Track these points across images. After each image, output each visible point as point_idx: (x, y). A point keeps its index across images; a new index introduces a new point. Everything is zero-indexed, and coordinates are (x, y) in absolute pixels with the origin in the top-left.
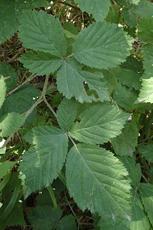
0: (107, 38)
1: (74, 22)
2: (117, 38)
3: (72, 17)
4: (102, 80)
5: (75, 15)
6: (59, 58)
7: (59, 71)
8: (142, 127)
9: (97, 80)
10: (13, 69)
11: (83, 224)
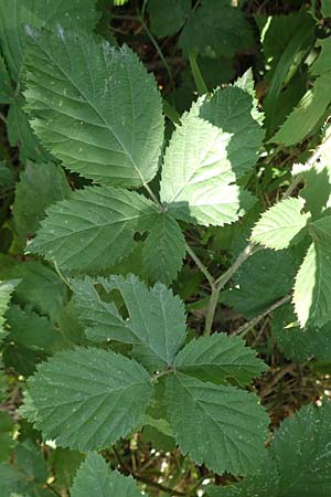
0: (77, 415)
1: (153, 451)
2: (55, 415)
3: (158, 462)
4: (89, 324)
5: (151, 466)
6: (181, 371)
7: (180, 342)
8: (6, 225)
9: (100, 324)
10: (282, 349)
11: (132, 18)
